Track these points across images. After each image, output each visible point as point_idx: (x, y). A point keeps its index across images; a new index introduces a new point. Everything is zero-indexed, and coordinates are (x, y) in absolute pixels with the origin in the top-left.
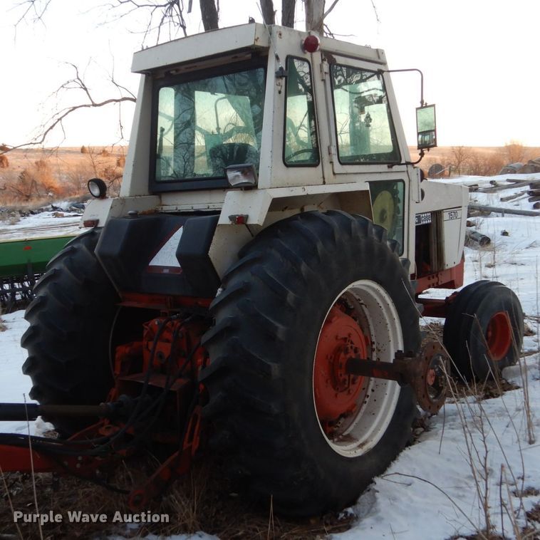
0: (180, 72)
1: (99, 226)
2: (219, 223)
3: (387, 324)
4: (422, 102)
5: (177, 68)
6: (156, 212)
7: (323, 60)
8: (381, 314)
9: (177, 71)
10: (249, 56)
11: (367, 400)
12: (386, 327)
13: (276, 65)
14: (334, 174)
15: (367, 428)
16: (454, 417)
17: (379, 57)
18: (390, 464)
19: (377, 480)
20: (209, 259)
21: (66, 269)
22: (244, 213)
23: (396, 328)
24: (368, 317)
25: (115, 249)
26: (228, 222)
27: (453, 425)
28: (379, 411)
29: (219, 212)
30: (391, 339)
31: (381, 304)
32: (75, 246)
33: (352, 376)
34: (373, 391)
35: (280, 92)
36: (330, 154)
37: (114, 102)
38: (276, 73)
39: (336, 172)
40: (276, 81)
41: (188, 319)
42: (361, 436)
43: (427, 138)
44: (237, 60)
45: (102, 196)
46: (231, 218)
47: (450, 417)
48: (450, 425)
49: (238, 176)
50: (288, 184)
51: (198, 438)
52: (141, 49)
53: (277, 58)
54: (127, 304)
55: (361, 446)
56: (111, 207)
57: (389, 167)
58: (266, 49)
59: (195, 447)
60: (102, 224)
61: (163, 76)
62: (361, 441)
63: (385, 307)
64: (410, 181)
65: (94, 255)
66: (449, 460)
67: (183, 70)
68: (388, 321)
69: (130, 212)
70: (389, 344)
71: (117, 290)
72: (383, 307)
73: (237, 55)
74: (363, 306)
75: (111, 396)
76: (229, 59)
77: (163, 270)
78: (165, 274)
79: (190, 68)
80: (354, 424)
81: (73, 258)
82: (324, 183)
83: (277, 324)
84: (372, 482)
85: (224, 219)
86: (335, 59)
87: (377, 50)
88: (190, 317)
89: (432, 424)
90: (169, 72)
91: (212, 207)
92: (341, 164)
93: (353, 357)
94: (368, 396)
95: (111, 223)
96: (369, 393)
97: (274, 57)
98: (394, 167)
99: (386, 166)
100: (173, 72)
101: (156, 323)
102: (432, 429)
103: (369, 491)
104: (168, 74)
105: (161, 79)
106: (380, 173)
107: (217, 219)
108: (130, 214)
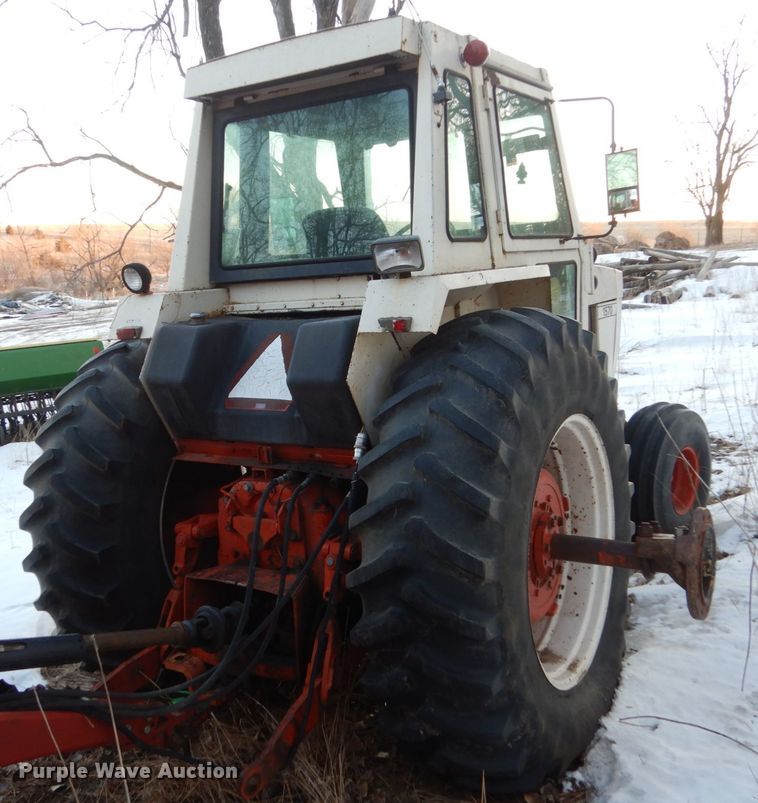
0: (259, 99)
1: (144, 336)
2: (361, 329)
3: (591, 478)
4: (613, 146)
5: (255, 92)
6: (223, 314)
7: (485, 80)
8: (584, 464)
9: (255, 96)
10: (380, 71)
11: (562, 592)
12: (590, 482)
13: (432, 82)
14: (504, 252)
15: (572, 638)
16: (661, 606)
17: (543, 79)
18: (614, 692)
19: (604, 721)
20: (347, 388)
21: (91, 405)
22: (405, 315)
23: (604, 484)
24: (561, 469)
25: (177, 373)
26: (376, 328)
27: (666, 618)
28: (584, 610)
29: (359, 312)
30: (596, 499)
31: (586, 449)
32: (101, 368)
33: (557, 561)
34: (569, 578)
35: (439, 125)
36: (498, 221)
37: (80, 160)
38: (434, 95)
39: (506, 250)
40: (433, 107)
41: (305, 482)
42: (568, 650)
43: (620, 199)
44: (359, 78)
45: (145, 290)
46: (383, 322)
47: (656, 606)
48: (662, 619)
49: (392, 255)
50: (454, 267)
51: (331, 671)
52: (198, 64)
53: (434, 71)
54: (187, 457)
55: (573, 667)
56: (162, 308)
57: (562, 242)
58: (416, 58)
59: (327, 685)
60: (149, 333)
61: (231, 105)
62: (570, 660)
63: (591, 452)
64: (582, 263)
65: (138, 383)
66: (695, 681)
67: (264, 95)
68: (593, 474)
69: (192, 315)
70: (593, 508)
71: (172, 436)
72: (588, 454)
73: (357, 70)
74: (556, 452)
75: (170, 603)
76: (344, 78)
77: (254, 405)
78: (260, 411)
79: (277, 92)
80: (549, 632)
81: (100, 387)
82: (493, 267)
83: (488, 495)
84: (600, 726)
85: (368, 324)
86: (498, 79)
87: (540, 70)
88: (307, 479)
89: (631, 617)
90: (242, 98)
91: (349, 305)
92: (512, 237)
93: (558, 532)
94: (563, 587)
95: (165, 333)
96: (564, 581)
97: (430, 71)
98: (567, 243)
99: (558, 240)
100: (249, 99)
101: (246, 488)
102: (634, 625)
103: (597, 741)
104: (239, 102)
105: (229, 110)
106: (551, 251)
107: (356, 324)
108: (194, 318)
